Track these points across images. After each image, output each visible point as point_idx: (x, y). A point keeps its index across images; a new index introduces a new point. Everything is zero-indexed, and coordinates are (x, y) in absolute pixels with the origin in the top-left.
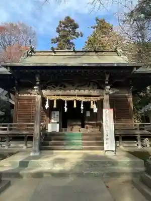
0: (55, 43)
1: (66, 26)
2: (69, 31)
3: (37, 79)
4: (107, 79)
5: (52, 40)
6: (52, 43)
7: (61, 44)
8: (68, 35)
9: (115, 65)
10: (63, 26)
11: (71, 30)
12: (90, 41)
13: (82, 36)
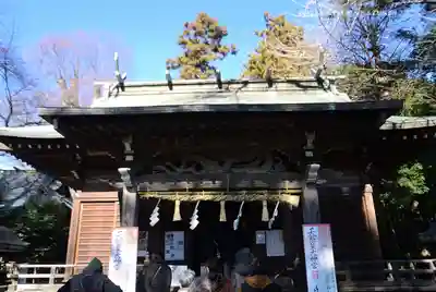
1: (198, 34)
3: (128, 147)
4: (310, 145)
5: (168, 63)
6: (168, 68)
7: (187, 70)
8: (203, 51)
9: (333, 108)
10: (192, 32)
11: (209, 40)
12: (254, 63)
13: (234, 53)
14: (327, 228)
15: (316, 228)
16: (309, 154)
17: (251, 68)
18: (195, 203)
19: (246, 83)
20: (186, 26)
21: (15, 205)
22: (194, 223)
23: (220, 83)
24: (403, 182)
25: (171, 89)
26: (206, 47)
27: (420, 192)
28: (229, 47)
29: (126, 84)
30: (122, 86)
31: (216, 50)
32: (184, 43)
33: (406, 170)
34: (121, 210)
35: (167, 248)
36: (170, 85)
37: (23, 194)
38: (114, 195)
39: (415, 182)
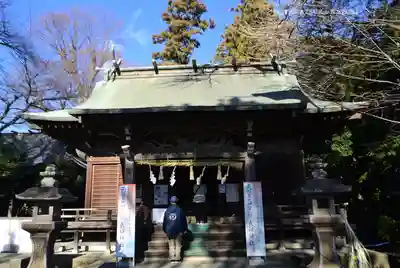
0: (160, 42)
2: (187, 19)
3: (127, 131)
4: (250, 129)
6: (155, 43)
7: (171, 44)
8: (184, 27)
9: (260, 108)
10: (175, 9)
11: (191, 16)
12: (231, 35)
13: (212, 27)
14: (259, 184)
15: (251, 184)
16: (249, 135)
17: (228, 41)
18: (173, 167)
19: (217, 68)
20: (170, 3)
21: (36, 162)
22: (173, 181)
23: (195, 68)
24: (334, 147)
25: (157, 73)
26: (187, 23)
27: (346, 155)
28: (208, 21)
29: (121, 69)
30: (118, 71)
31: (196, 25)
32: (168, 20)
33: (338, 138)
34: (123, 171)
35: (156, 197)
36: (156, 70)
37: (41, 154)
38: (117, 159)
39: (342, 148)
